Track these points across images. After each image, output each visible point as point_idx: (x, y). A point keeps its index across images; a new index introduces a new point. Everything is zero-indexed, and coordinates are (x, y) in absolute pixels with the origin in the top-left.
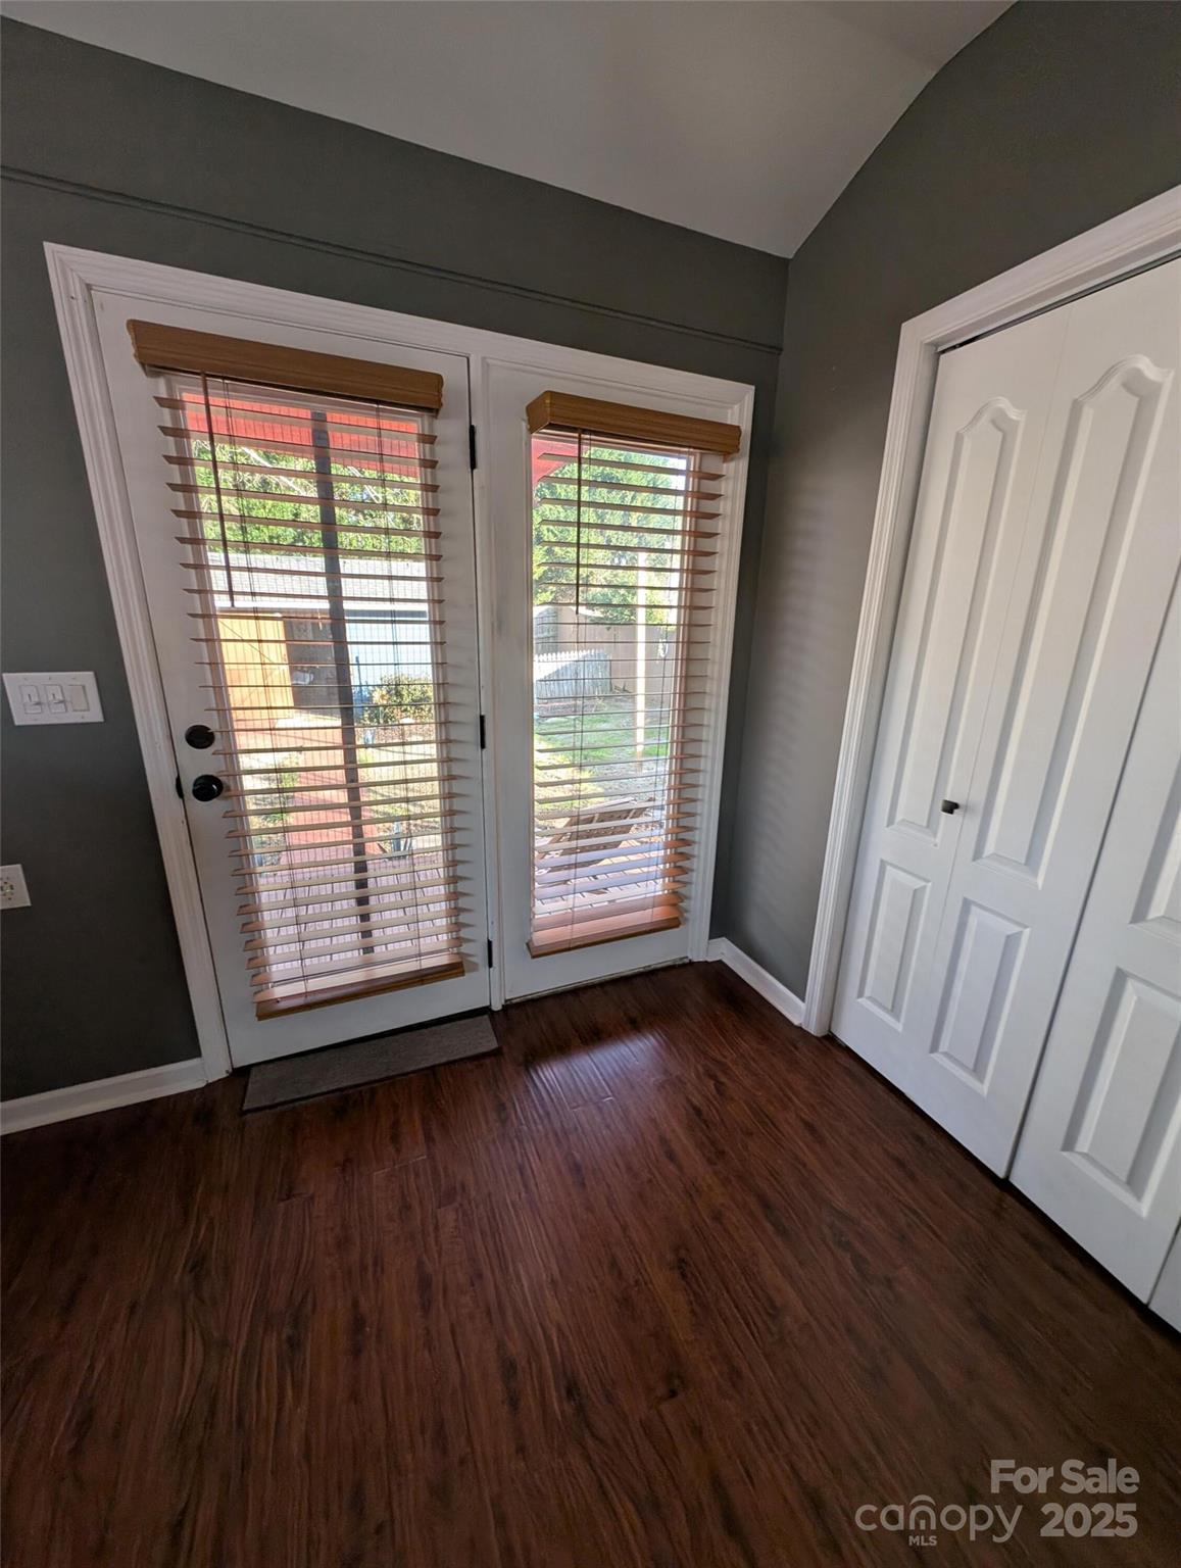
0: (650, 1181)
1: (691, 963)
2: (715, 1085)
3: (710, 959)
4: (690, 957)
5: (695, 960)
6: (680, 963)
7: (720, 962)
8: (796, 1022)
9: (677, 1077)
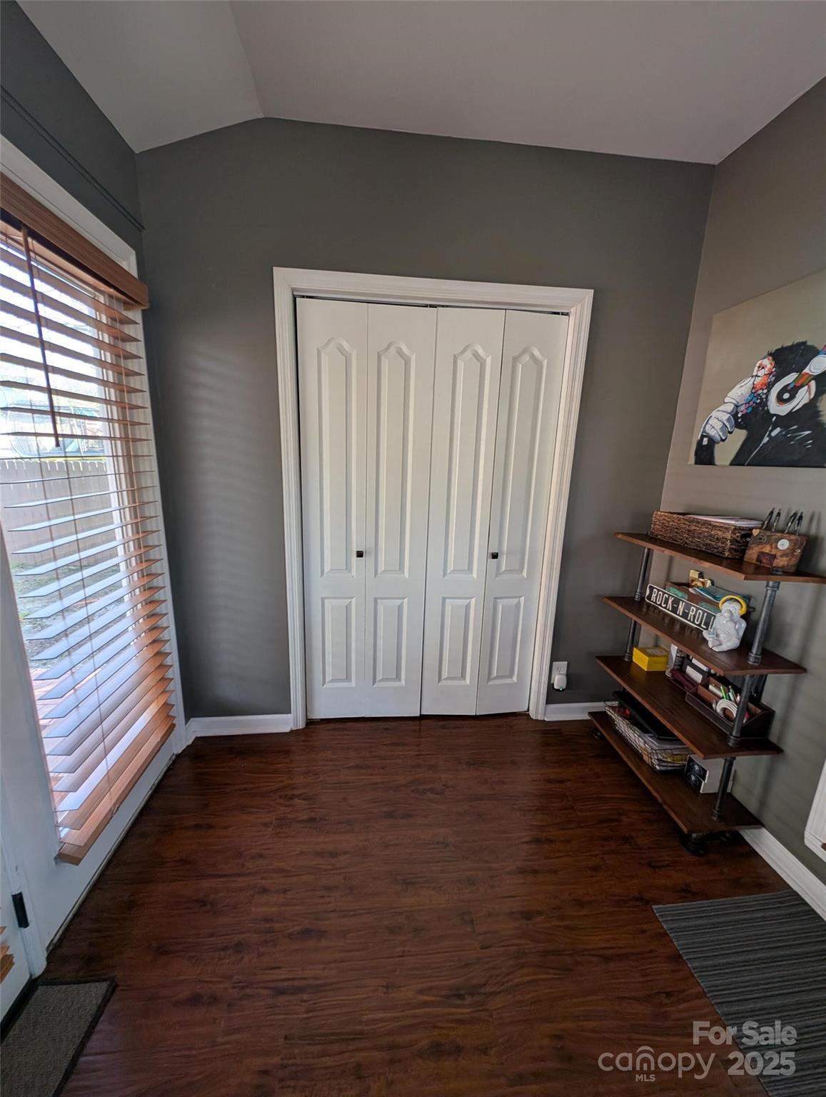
0: (345, 878)
1: (178, 756)
2: (299, 799)
3: (190, 742)
4: (175, 753)
5: (180, 752)
6: (171, 762)
7: (197, 738)
8: (287, 730)
9: (276, 819)
